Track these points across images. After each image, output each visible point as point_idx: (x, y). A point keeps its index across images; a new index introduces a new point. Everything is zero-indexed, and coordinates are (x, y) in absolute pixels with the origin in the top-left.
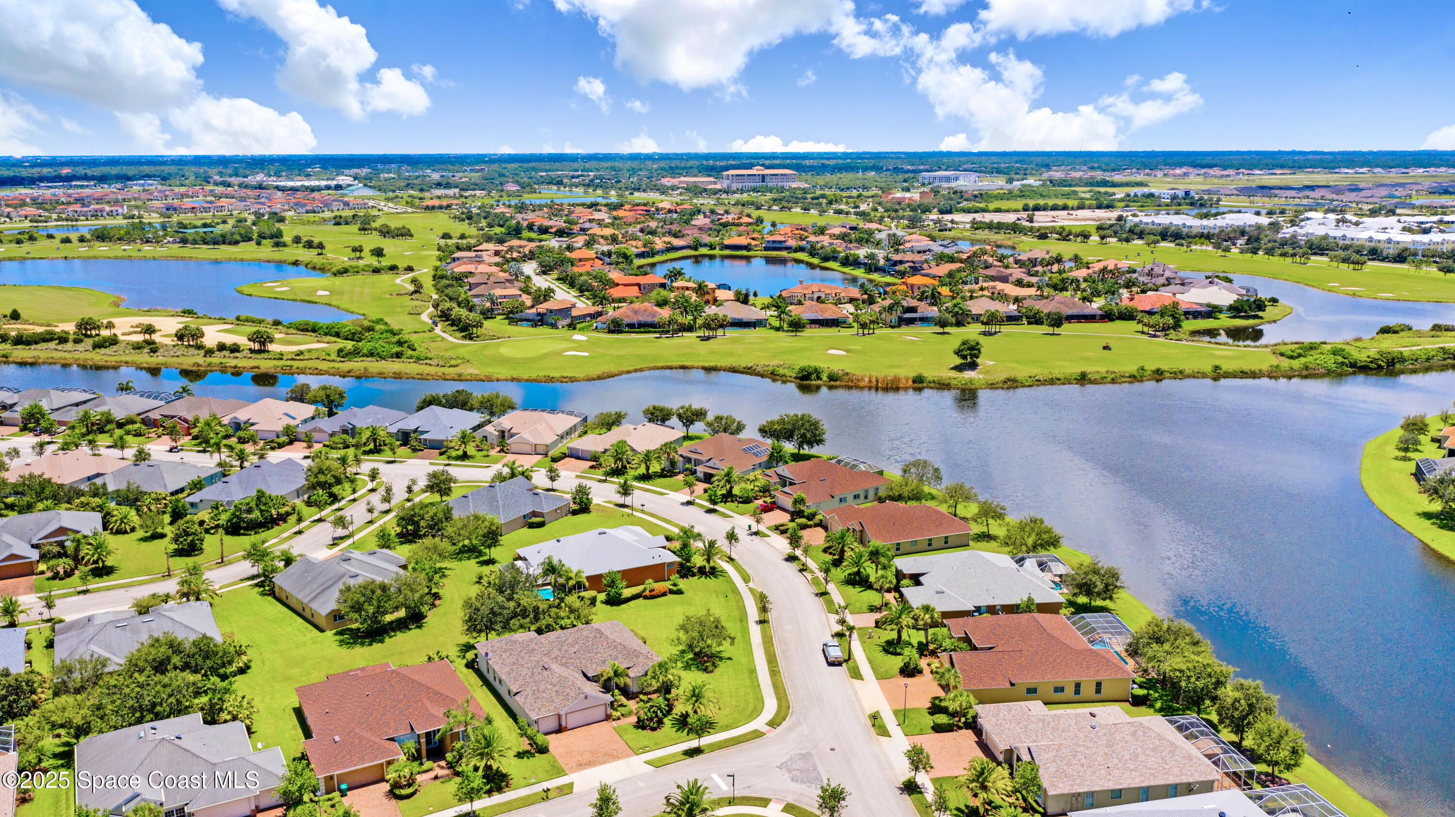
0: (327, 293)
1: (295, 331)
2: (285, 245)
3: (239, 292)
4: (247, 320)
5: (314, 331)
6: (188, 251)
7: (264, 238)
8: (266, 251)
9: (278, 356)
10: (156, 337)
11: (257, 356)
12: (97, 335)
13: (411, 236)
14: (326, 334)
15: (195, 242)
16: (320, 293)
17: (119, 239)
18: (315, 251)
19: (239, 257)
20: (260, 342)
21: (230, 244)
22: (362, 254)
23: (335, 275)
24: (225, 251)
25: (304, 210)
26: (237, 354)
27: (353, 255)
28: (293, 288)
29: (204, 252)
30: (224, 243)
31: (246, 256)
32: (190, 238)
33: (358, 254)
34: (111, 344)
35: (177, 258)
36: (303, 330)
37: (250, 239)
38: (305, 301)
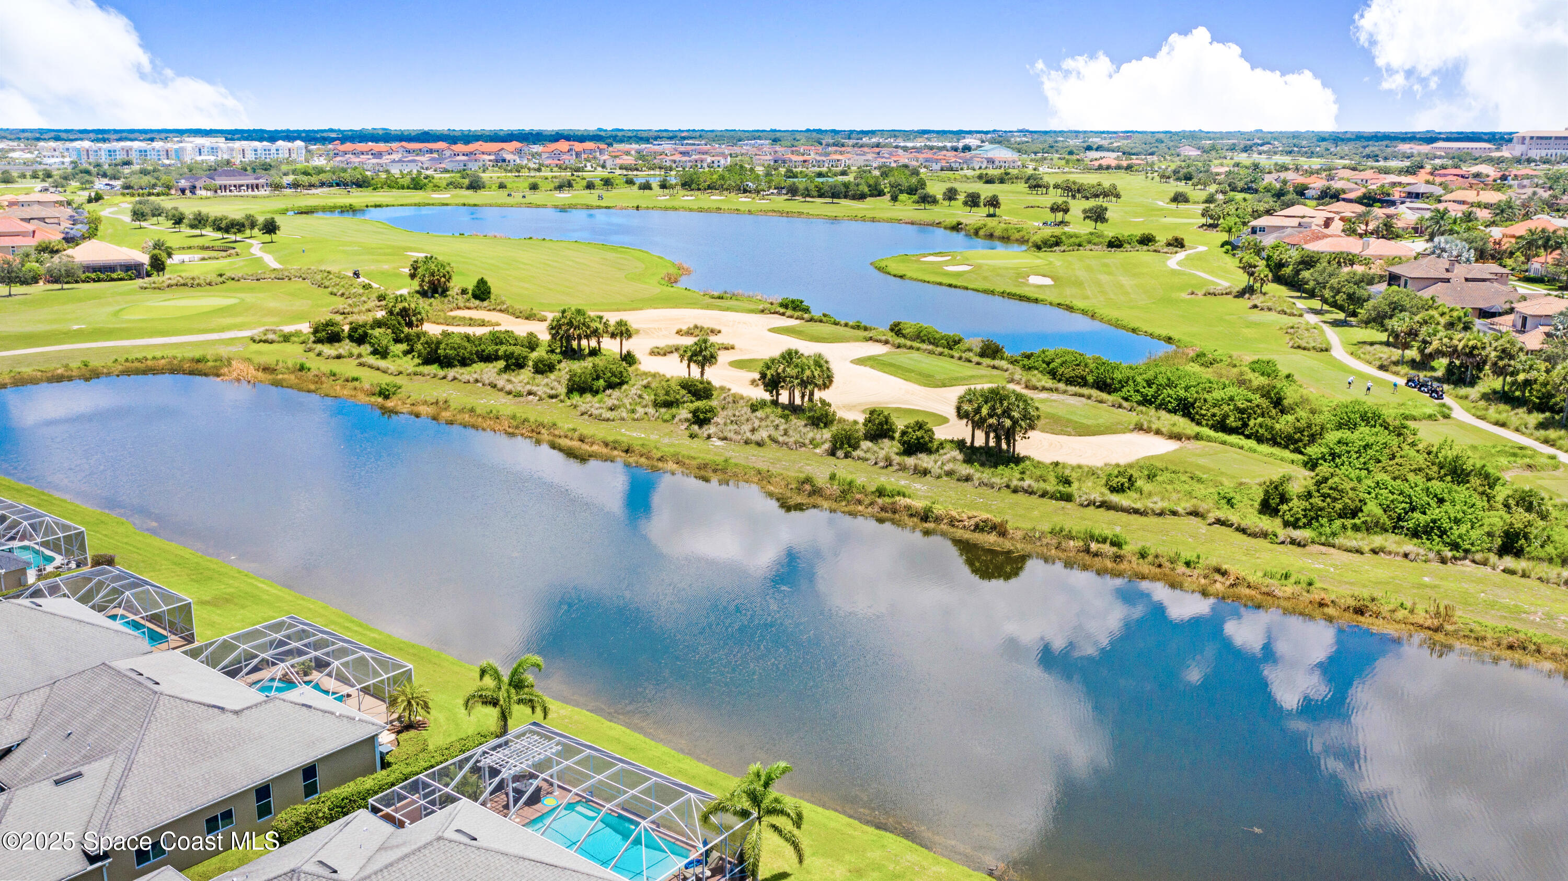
0: (1048, 281)
1: (1047, 382)
2: (934, 201)
3: (880, 269)
4: (919, 337)
5: (1104, 386)
6: (797, 205)
7: (902, 192)
8: (906, 208)
9: (1051, 486)
10: (716, 375)
11: (986, 474)
12: (594, 353)
13: (1118, 196)
14: (1146, 401)
15: (807, 194)
16: (1034, 280)
17: (709, 187)
18: (983, 211)
19: (870, 215)
20: (995, 429)
21: (854, 198)
22: (1067, 218)
23: (1039, 248)
24: (847, 206)
25: (938, 167)
26: (924, 460)
27: (1050, 217)
28: (979, 267)
29: (819, 206)
30: (846, 197)
31: (878, 215)
32: (801, 187)
33: (1060, 216)
34: (611, 386)
35: (781, 213)
36: (1070, 381)
37: (880, 193)
38: (1011, 296)
